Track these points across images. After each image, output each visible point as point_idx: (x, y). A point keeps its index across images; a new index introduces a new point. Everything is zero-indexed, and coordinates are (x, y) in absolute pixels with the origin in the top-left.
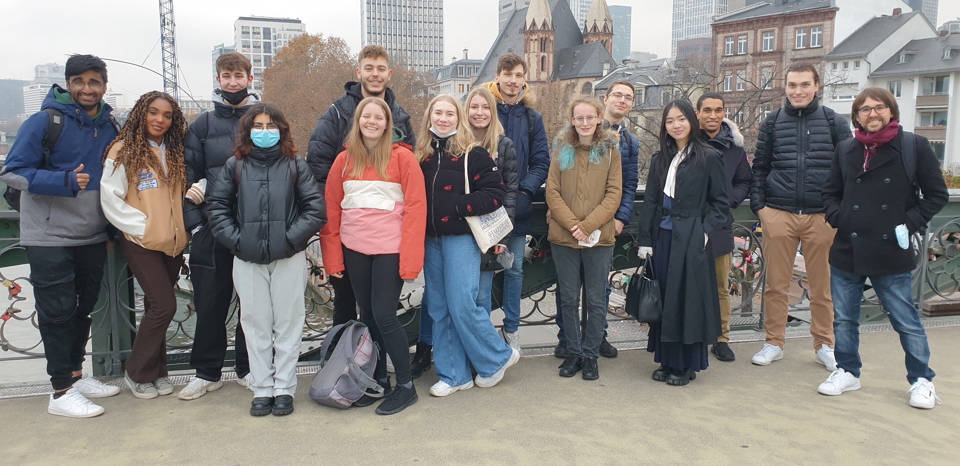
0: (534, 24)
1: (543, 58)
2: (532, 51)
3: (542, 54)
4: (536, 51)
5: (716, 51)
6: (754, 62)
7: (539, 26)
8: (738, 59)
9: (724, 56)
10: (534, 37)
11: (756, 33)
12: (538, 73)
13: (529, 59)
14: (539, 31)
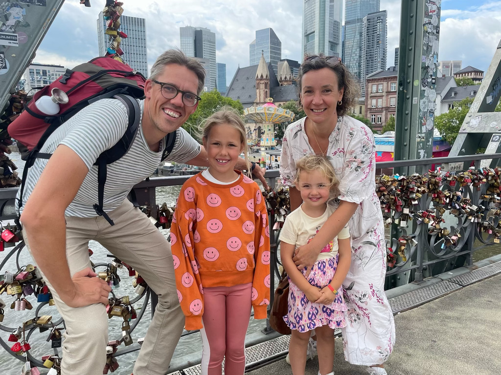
0: (262, 76)
1: (266, 91)
2: (261, 88)
3: (266, 90)
4: (263, 88)
5: (368, 91)
6: (387, 95)
7: (264, 77)
8: (378, 94)
9: (371, 93)
10: (262, 82)
11: (388, 83)
12: (264, 99)
13: (260, 92)
14: (264, 79)
